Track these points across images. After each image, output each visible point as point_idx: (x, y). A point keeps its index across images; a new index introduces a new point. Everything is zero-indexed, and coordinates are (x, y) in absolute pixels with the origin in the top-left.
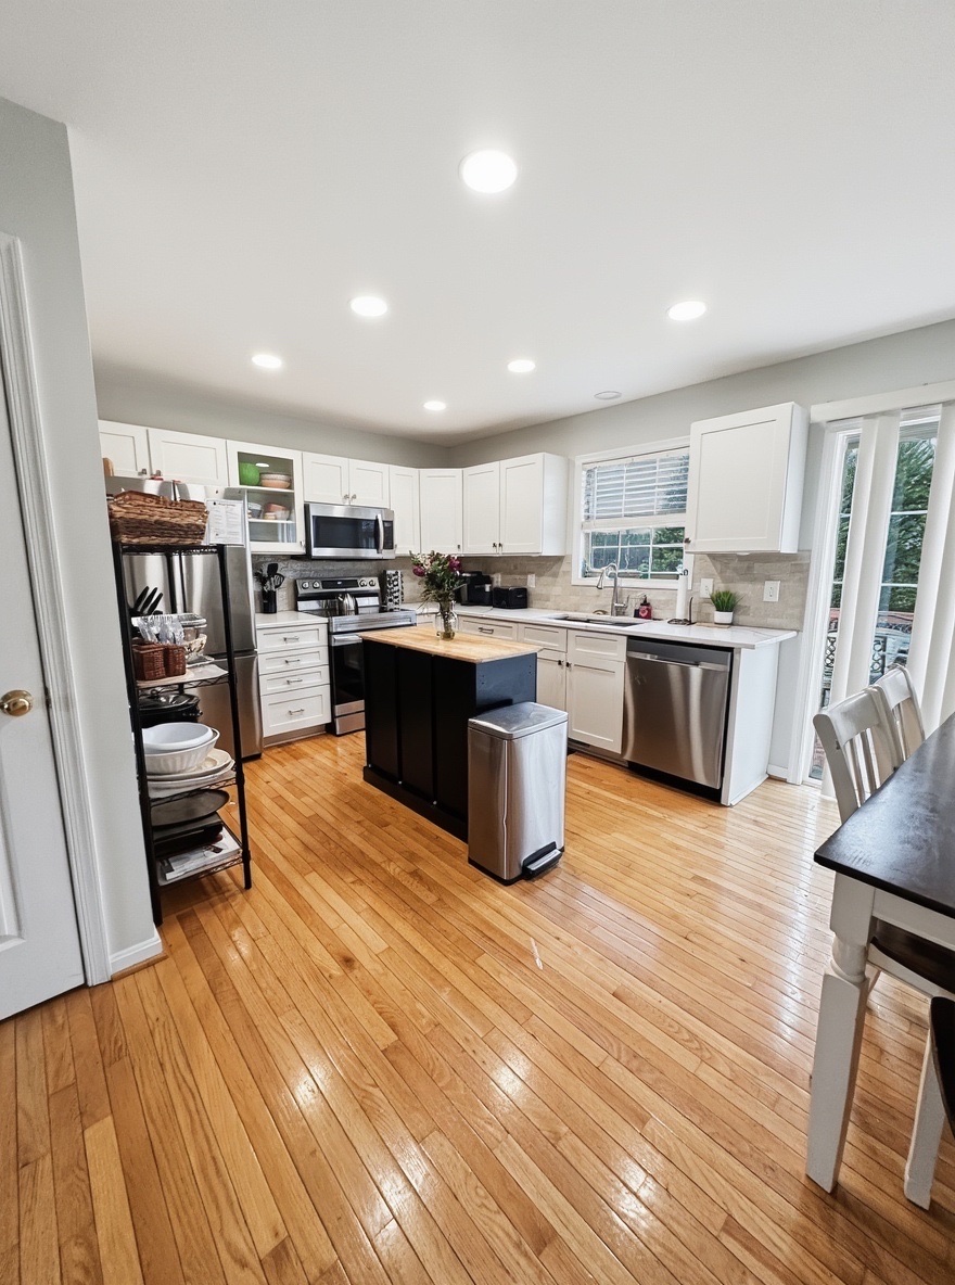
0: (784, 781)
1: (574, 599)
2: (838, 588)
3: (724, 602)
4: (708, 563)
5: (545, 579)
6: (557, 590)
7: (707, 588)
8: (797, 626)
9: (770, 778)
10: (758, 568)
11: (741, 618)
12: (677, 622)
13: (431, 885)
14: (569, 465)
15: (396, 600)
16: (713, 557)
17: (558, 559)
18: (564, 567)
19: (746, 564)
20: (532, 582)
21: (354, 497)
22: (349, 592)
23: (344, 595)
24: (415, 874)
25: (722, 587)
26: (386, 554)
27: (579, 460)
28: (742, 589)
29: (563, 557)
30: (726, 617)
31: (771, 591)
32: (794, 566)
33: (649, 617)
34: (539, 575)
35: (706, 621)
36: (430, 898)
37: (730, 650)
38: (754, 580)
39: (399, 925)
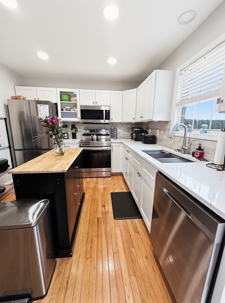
5: (162, 132)
17: (167, 123)
18: (168, 127)
20: (158, 134)
21: (96, 103)
23: (93, 135)
27: (179, 69)
29: (169, 121)
34: (160, 130)
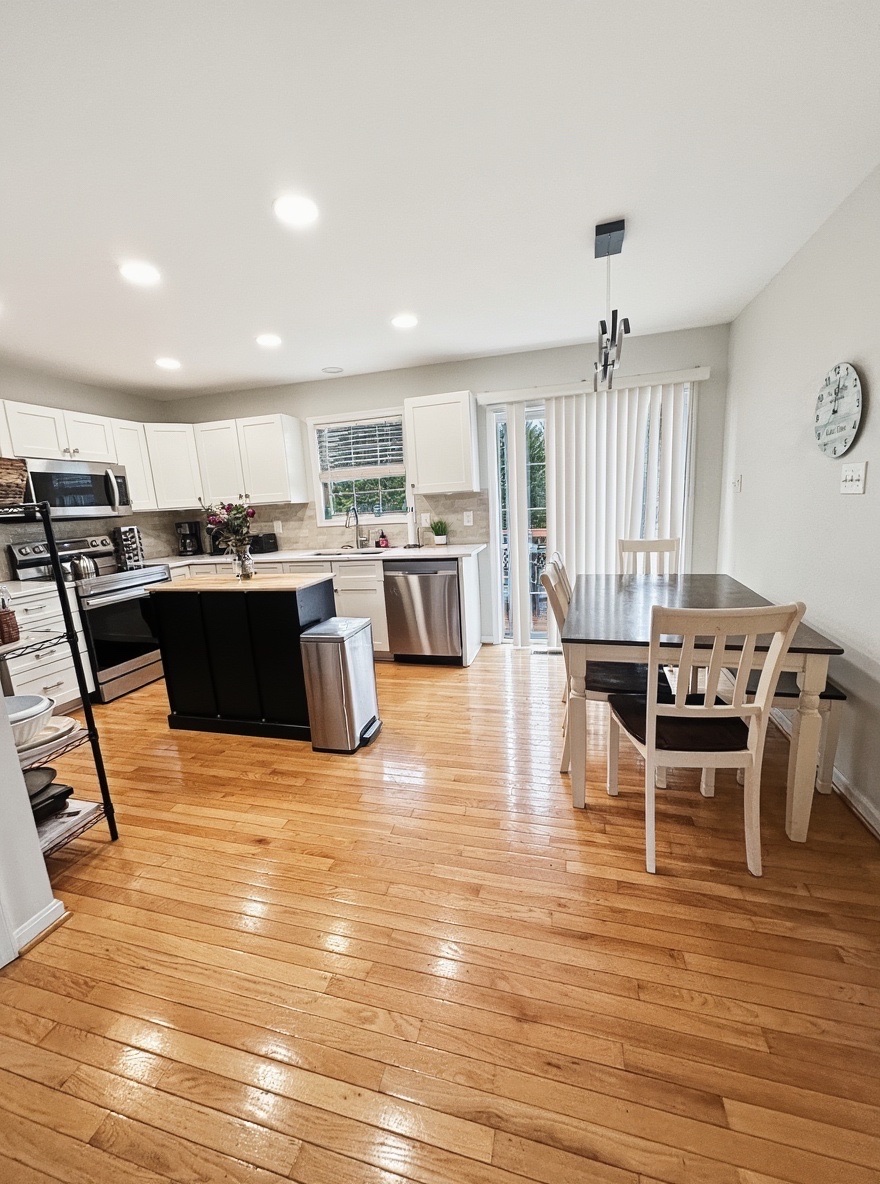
0: (492, 644)
1: (322, 539)
2: (504, 514)
3: (440, 529)
4: (426, 504)
5: (292, 524)
6: (304, 532)
7: (426, 520)
8: (486, 539)
9: (484, 644)
10: (459, 503)
11: (452, 539)
12: (409, 547)
13: (295, 775)
14: (302, 426)
15: (136, 558)
16: (428, 497)
17: (304, 506)
18: (308, 512)
19: (449, 502)
20: (278, 528)
21: (76, 451)
22: (85, 554)
24: (274, 772)
25: (436, 519)
26: (121, 510)
27: (311, 421)
28: (450, 519)
29: (307, 504)
30: (441, 539)
31: (468, 518)
32: (478, 500)
33: (387, 546)
34: (285, 521)
35: (429, 544)
36: (299, 782)
37: (456, 559)
38: (455, 512)
39: (285, 806)
